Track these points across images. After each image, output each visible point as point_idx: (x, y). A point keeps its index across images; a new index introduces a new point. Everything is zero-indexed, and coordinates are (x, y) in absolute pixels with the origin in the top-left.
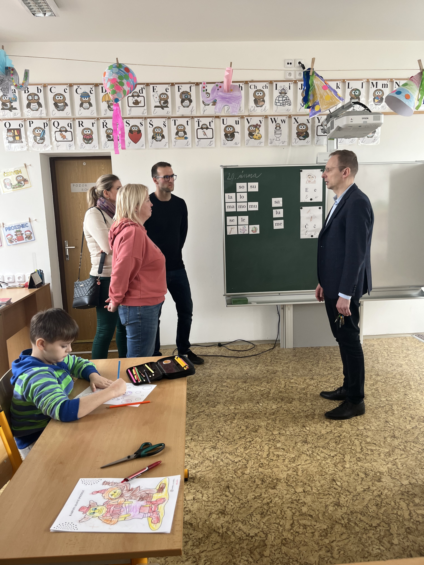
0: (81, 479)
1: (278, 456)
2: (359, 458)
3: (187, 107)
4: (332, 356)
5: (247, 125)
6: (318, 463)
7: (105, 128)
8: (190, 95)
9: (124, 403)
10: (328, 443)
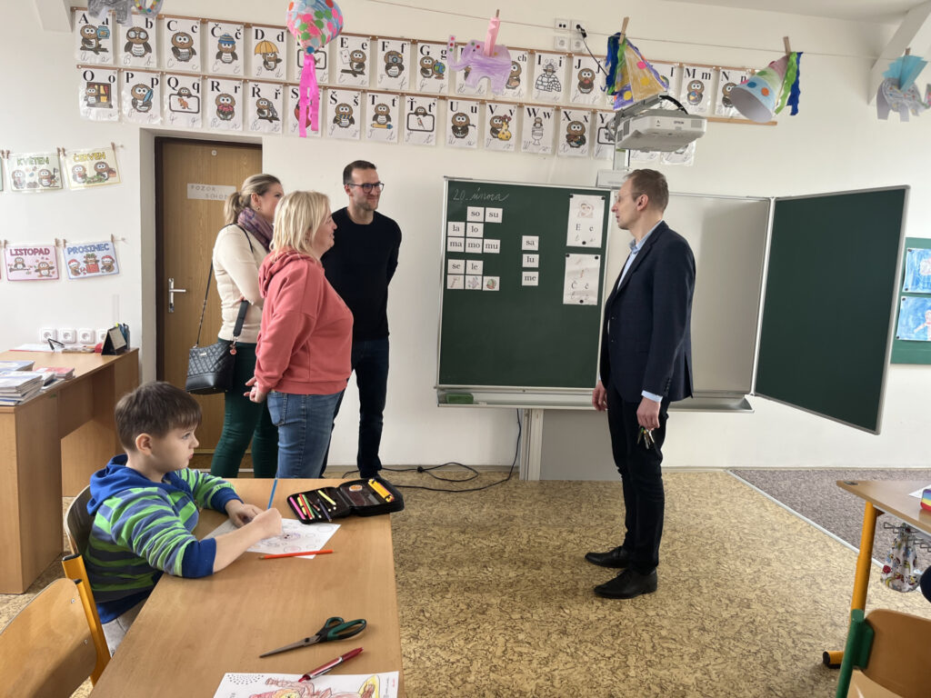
0: (227, 674)
1: (521, 654)
2: (650, 661)
3: (395, 77)
4: (601, 497)
5: (489, 116)
6: (586, 668)
7: (257, 98)
8: (401, 58)
9: (289, 551)
10: (600, 636)
